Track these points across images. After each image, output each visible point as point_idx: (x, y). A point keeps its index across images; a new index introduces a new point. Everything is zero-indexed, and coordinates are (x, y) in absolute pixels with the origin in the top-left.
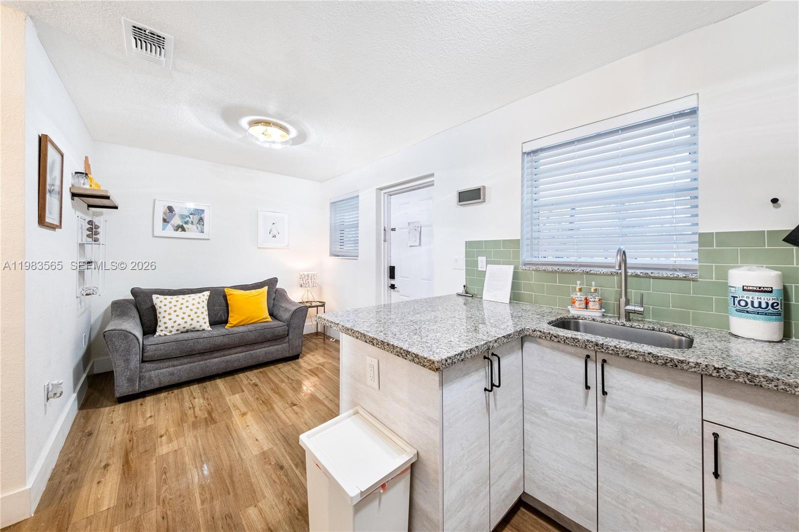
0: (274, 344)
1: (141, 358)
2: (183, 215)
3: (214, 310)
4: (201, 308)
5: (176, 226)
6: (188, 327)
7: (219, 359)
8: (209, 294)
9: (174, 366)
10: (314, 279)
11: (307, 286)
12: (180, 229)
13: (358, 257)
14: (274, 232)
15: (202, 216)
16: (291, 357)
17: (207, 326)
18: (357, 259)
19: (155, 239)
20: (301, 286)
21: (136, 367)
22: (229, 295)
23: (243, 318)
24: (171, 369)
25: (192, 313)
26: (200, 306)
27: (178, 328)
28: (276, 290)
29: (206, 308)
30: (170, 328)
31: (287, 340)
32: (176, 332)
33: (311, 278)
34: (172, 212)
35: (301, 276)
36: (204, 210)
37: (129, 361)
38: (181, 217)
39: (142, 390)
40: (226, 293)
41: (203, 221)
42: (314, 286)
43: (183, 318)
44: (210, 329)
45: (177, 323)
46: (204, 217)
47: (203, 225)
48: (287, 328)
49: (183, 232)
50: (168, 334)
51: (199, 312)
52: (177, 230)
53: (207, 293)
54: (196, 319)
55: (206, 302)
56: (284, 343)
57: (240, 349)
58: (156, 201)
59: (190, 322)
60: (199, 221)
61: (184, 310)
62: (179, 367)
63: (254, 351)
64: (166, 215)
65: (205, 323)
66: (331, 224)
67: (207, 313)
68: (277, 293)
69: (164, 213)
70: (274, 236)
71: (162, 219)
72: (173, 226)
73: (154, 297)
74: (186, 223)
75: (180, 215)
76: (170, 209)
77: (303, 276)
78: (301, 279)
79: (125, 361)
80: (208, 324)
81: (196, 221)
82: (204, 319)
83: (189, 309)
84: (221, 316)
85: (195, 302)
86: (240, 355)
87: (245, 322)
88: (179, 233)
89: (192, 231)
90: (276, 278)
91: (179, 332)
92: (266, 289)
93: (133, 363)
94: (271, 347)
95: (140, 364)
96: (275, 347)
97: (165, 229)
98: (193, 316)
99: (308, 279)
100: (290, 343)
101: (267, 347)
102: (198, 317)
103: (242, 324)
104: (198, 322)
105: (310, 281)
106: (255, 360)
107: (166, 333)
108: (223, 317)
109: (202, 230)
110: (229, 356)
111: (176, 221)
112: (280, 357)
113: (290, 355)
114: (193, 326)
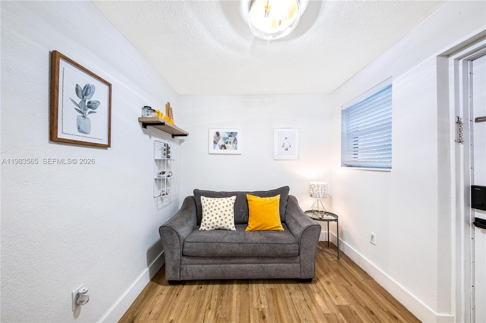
0: (285, 261)
1: (181, 252)
2: (225, 137)
3: (239, 212)
4: (228, 210)
5: (221, 145)
6: (219, 226)
7: (236, 265)
8: (235, 199)
9: (202, 264)
10: (325, 190)
11: (317, 196)
12: (223, 148)
13: (391, 168)
14: (287, 146)
15: (236, 137)
16: (303, 279)
17: (232, 227)
18: (390, 171)
19: (210, 155)
20: (311, 196)
21: (178, 259)
22: (249, 201)
23: (259, 224)
24: (200, 266)
25: (222, 215)
26: (228, 209)
27: (213, 225)
28: (288, 198)
29: (232, 210)
30: (207, 225)
31: (298, 260)
32: (212, 229)
33: (322, 189)
34: (219, 136)
35: (311, 186)
36: (237, 133)
37: (174, 254)
38: (224, 139)
39: (182, 279)
40: (248, 199)
41: (237, 141)
42: (324, 197)
43: (216, 218)
44: (234, 229)
45: (212, 222)
46: (237, 138)
47: (237, 144)
48: (298, 246)
49: (225, 150)
50: (207, 229)
51: (227, 214)
52: (221, 149)
53: (234, 198)
54: (224, 220)
55: (233, 206)
56: (295, 263)
57: (252, 260)
58: (210, 129)
59: (220, 222)
60: (234, 141)
61: (217, 211)
62: (206, 266)
63: (266, 265)
64: (215, 139)
65: (231, 224)
66: (342, 133)
67: (233, 215)
68: (289, 200)
69: (215, 137)
70: (287, 149)
71: (213, 142)
72: (219, 146)
73: (202, 197)
74: (227, 143)
75: (223, 137)
76: (218, 134)
77: (313, 186)
78: (311, 189)
79: (170, 253)
80: (233, 225)
81: (232, 141)
82: (230, 220)
83: (220, 210)
84: (244, 218)
85: (225, 205)
86: (254, 265)
87: (261, 228)
88: (223, 151)
89: (230, 149)
90: (288, 187)
91: (214, 229)
92: (278, 197)
93: (176, 256)
94: (282, 264)
95: (181, 257)
96: (286, 265)
97: (215, 148)
98: (223, 217)
99: (318, 190)
100: (302, 263)
101: (277, 263)
102: (226, 218)
103: (258, 229)
104: (226, 222)
105: (320, 191)
106: (266, 274)
107: (205, 228)
108: (246, 219)
109: (236, 147)
110: (244, 265)
111: (221, 142)
112: (291, 276)
113: (302, 278)
114: (222, 226)
